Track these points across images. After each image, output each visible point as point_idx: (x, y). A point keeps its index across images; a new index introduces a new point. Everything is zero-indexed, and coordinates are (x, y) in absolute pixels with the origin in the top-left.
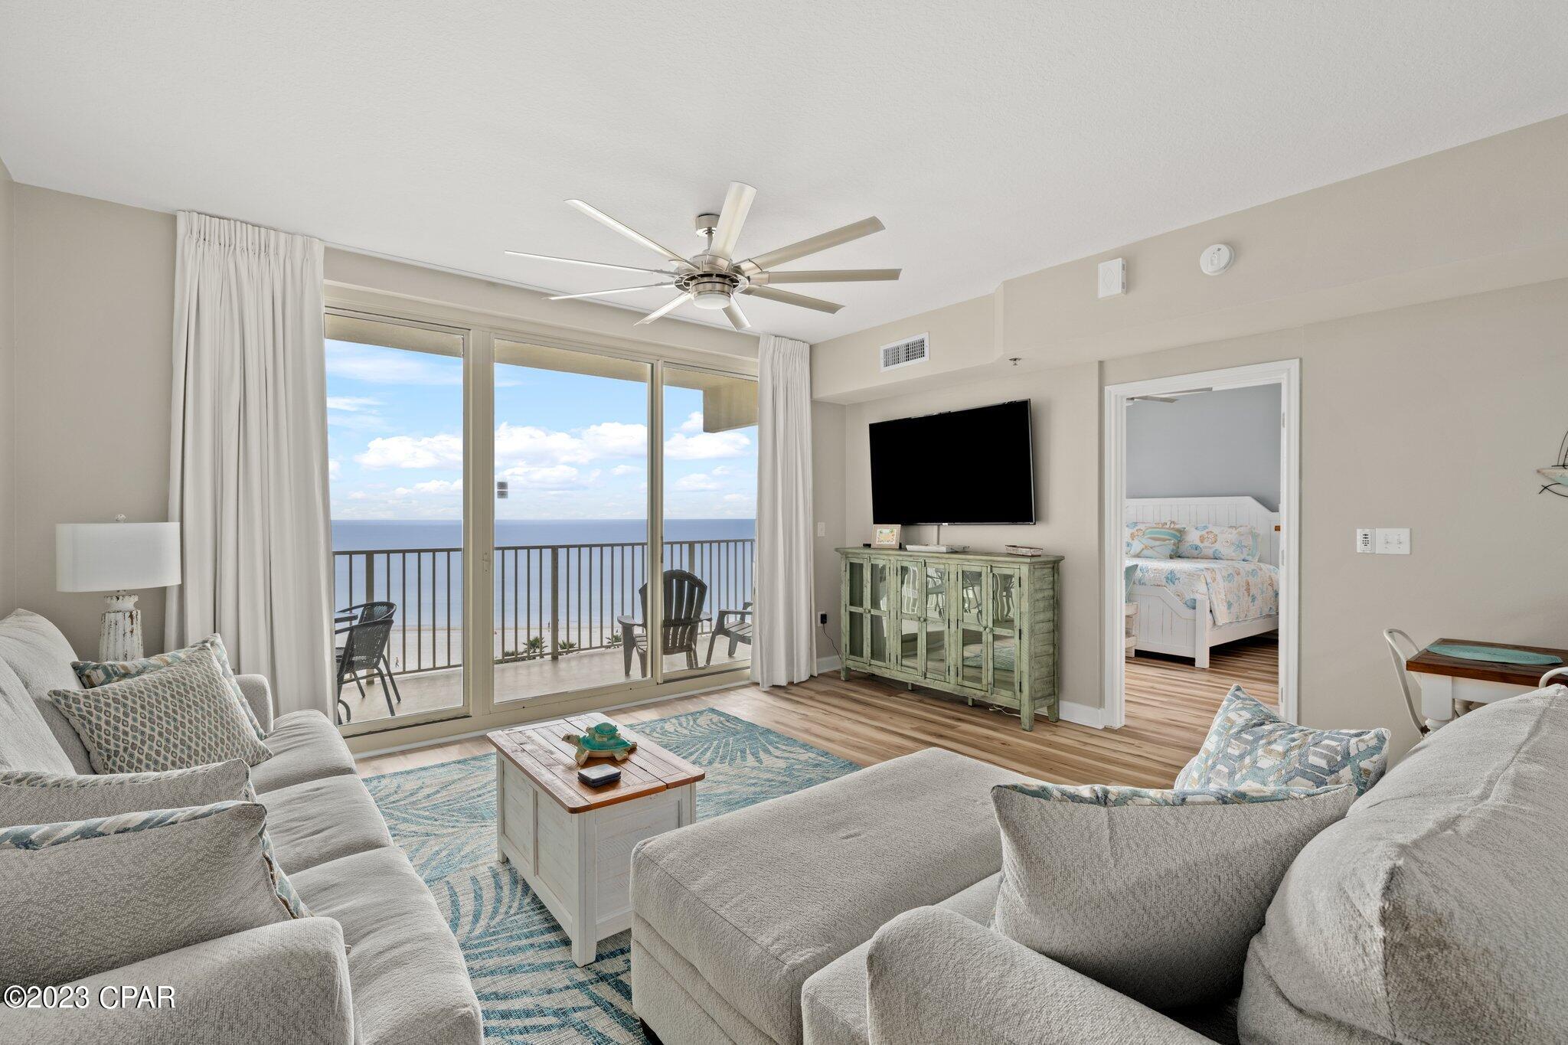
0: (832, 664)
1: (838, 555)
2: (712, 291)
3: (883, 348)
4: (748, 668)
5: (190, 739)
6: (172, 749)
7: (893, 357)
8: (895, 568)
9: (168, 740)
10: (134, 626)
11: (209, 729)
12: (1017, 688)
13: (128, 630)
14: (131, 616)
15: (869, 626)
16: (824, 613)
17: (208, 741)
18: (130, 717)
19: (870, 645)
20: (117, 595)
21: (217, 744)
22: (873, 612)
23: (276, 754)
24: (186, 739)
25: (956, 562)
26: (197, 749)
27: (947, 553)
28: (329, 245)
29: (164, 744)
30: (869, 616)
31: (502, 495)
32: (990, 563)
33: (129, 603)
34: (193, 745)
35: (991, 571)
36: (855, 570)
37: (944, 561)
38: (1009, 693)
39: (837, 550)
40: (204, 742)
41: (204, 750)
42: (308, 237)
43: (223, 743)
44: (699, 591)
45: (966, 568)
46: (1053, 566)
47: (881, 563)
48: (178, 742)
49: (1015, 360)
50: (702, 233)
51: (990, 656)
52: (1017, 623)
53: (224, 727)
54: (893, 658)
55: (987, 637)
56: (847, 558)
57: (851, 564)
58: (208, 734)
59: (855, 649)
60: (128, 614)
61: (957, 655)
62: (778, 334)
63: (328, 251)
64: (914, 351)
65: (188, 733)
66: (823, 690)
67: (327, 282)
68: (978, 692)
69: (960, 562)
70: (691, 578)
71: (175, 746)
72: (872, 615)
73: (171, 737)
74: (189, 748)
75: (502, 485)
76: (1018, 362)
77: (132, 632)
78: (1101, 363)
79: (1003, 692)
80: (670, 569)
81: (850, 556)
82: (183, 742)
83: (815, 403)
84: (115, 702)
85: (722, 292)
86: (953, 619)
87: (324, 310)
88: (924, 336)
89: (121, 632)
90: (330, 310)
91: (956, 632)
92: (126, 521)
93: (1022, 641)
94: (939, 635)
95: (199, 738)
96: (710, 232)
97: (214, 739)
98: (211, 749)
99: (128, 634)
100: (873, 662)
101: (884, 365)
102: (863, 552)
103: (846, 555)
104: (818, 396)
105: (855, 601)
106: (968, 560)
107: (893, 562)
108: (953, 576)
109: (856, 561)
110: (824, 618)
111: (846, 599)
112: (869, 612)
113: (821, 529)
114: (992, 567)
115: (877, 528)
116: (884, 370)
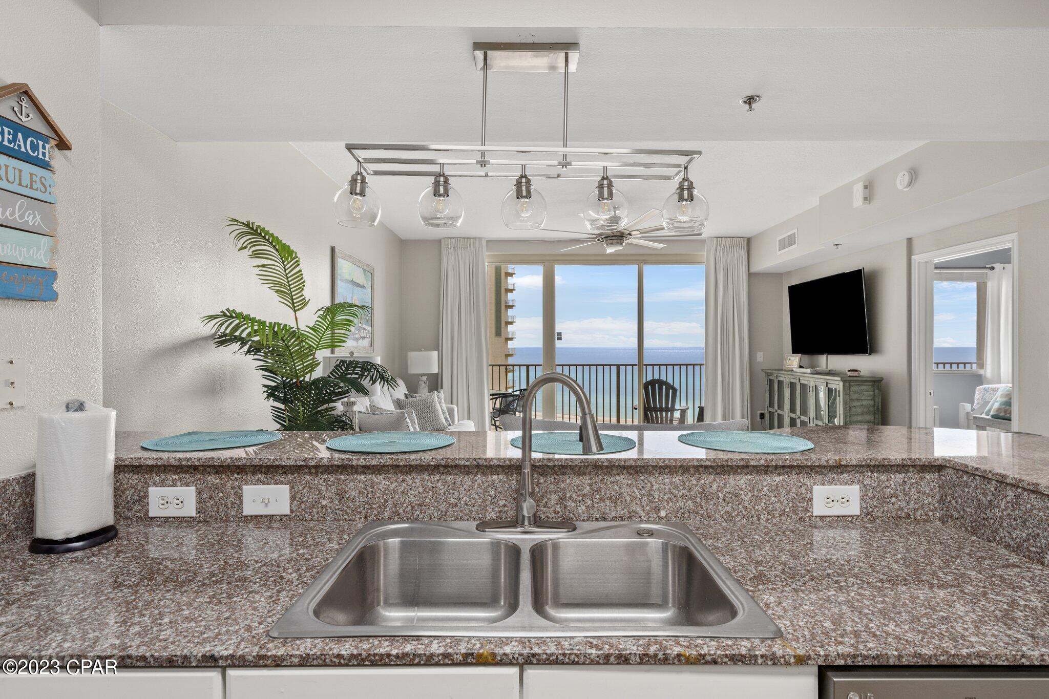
1: (764, 374)
2: (612, 243)
3: (778, 239)
5: (426, 417)
6: (421, 419)
7: (782, 245)
8: (787, 383)
9: (420, 416)
14: (424, 383)
16: (762, 412)
20: (421, 375)
22: (779, 412)
27: (812, 374)
30: (776, 414)
31: (560, 339)
32: (826, 381)
33: (425, 378)
35: (827, 386)
37: (807, 379)
39: (762, 370)
42: (480, 238)
44: (673, 392)
45: (817, 384)
46: (878, 384)
47: (781, 379)
49: (837, 245)
53: (434, 416)
57: (769, 379)
62: (718, 236)
64: (790, 241)
67: (486, 254)
69: (815, 379)
70: (666, 383)
75: (560, 334)
78: (910, 241)
80: (652, 379)
81: (769, 374)
83: (750, 275)
85: (617, 243)
86: (812, 417)
88: (795, 231)
92: (424, 351)
101: (780, 250)
102: (774, 372)
103: (767, 374)
104: (752, 270)
105: (771, 404)
106: (817, 378)
107: (786, 379)
108: (811, 389)
109: (771, 378)
110: (762, 416)
111: (767, 403)
112: (776, 411)
113: (760, 357)
114: (827, 383)
115: (788, 356)
116: (779, 253)
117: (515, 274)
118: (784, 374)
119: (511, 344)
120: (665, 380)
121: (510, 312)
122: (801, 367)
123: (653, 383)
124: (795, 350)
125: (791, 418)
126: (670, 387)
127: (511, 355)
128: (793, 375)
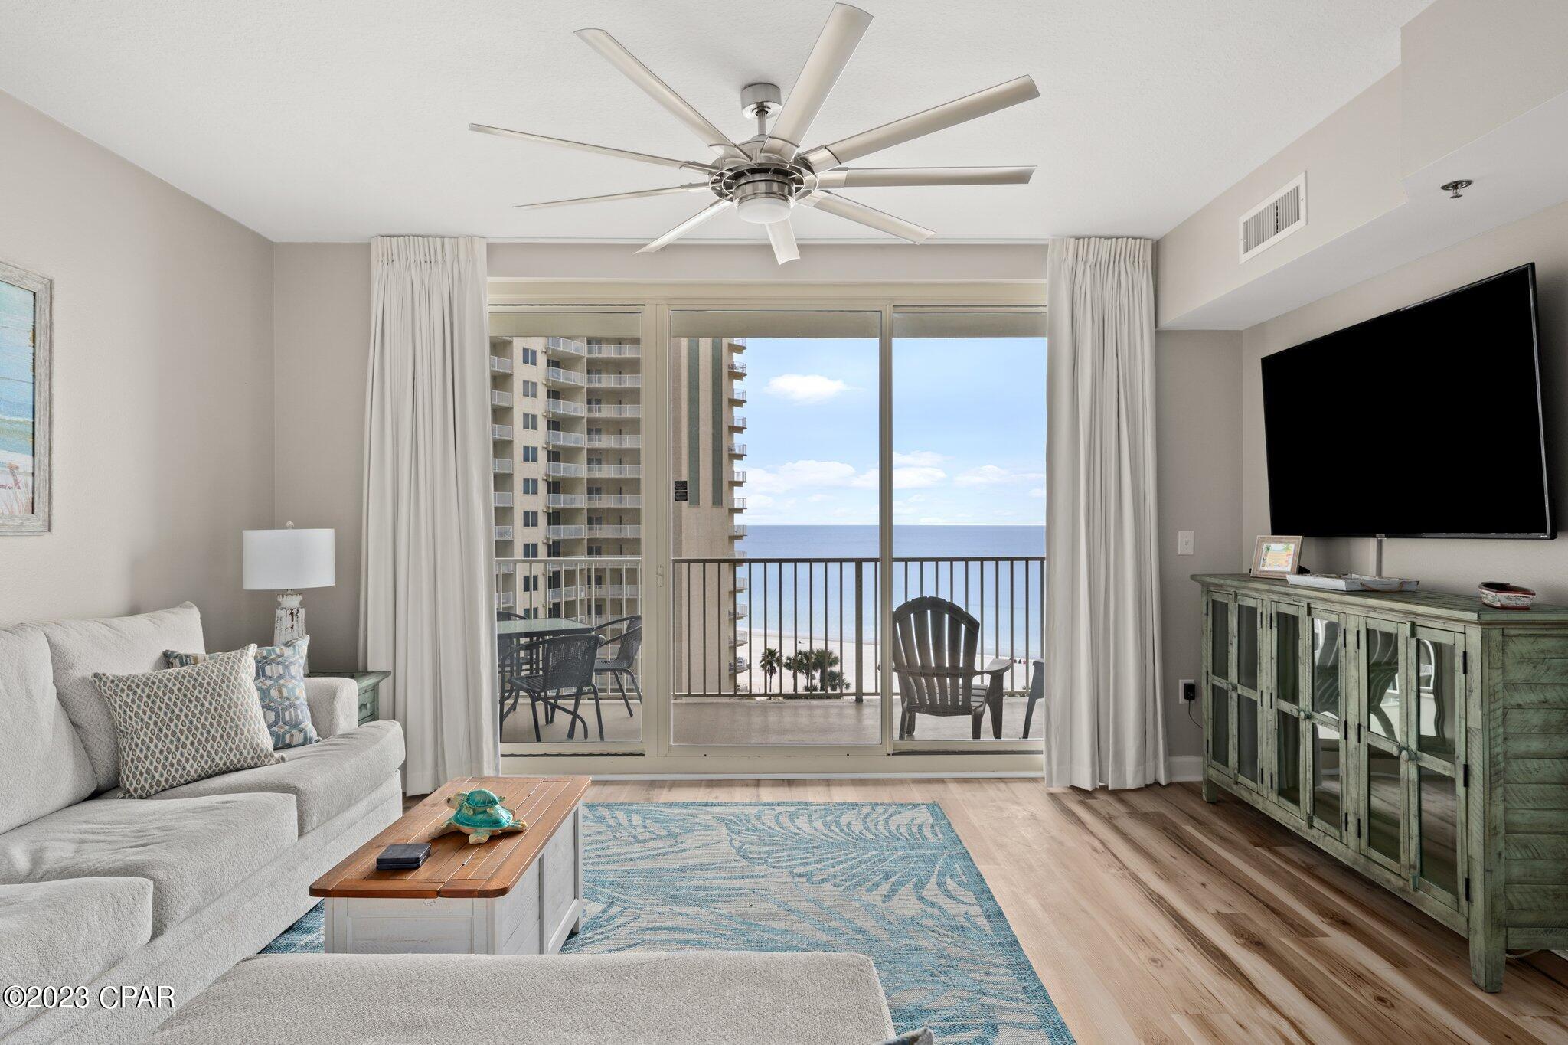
0: (1192, 769)
1: (1198, 587)
3: (1243, 219)
4: (1041, 752)
5: (181, 732)
6: (163, 738)
7: (1255, 234)
8: (1269, 616)
9: (161, 730)
10: (295, 623)
11: (204, 724)
12: (1461, 889)
13: (289, 626)
14: (292, 614)
15: (1236, 715)
16: (1191, 681)
17: (199, 736)
18: (136, 704)
19: (1237, 748)
20: (284, 593)
21: (207, 741)
22: (1244, 691)
23: (289, 760)
24: (178, 731)
25: (1357, 611)
26: (186, 742)
28: (491, 241)
29: (156, 733)
30: (1234, 695)
32: (1412, 617)
33: (294, 602)
34: (183, 738)
35: (1413, 634)
36: (1218, 611)
37: (1338, 608)
38: (1447, 897)
39: (1193, 577)
40: (194, 736)
41: (192, 744)
42: (470, 238)
43: (214, 741)
44: (967, 629)
45: (1373, 624)
47: (1249, 603)
48: (169, 733)
49: (1455, 185)
50: (750, 114)
51: (1414, 809)
52: (1460, 749)
53: (219, 725)
54: (1267, 778)
55: (1409, 771)
56: (1209, 591)
57: (1214, 602)
58: (201, 729)
59: (1219, 754)
60: (289, 612)
61: (1358, 794)
62: (1078, 234)
63: (492, 248)
64: (1284, 214)
65: (180, 726)
66: (1150, 809)
67: (490, 279)
68: (1393, 878)
69: (1363, 611)
70: (953, 609)
71: (166, 736)
72: (1239, 695)
73: (164, 728)
74: (179, 740)
76: (1461, 191)
77: (292, 628)
79: (1437, 891)
80: (919, 596)
81: (1212, 588)
82: (173, 734)
83: (1160, 334)
84: (128, 689)
86: (1353, 722)
87: (489, 309)
88: (1299, 181)
89: (284, 628)
90: (495, 308)
91: (1357, 749)
92: (293, 528)
93: (1470, 790)
94: (1332, 747)
95: (190, 732)
96: (761, 110)
97: (205, 735)
98: (200, 745)
99: (289, 630)
100: (1241, 778)
101: (1247, 249)
102: (1228, 582)
103: (1207, 588)
104: (1168, 321)
105: (1220, 667)
106: (1374, 609)
107: (1265, 604)
108: (1351, 639)
109: (1219, 598)
110: (1191, 691)
111: (1207, 663)
112: (1235, 688)
113: (1184, 542)
114: (1414, 625)
115: (1263, 540)
116: (1244, 258)
117: (745, 402)
118: (1256, 590)
119: (739, 520)
120: (948, 600)
121: (738, 466)
122: (1302, 571)
123: (919, 606)
124: (1281, 526)
125: (1283, 716)
126: (959, 616)
127: (740, 537)
128: (1287, 594)
